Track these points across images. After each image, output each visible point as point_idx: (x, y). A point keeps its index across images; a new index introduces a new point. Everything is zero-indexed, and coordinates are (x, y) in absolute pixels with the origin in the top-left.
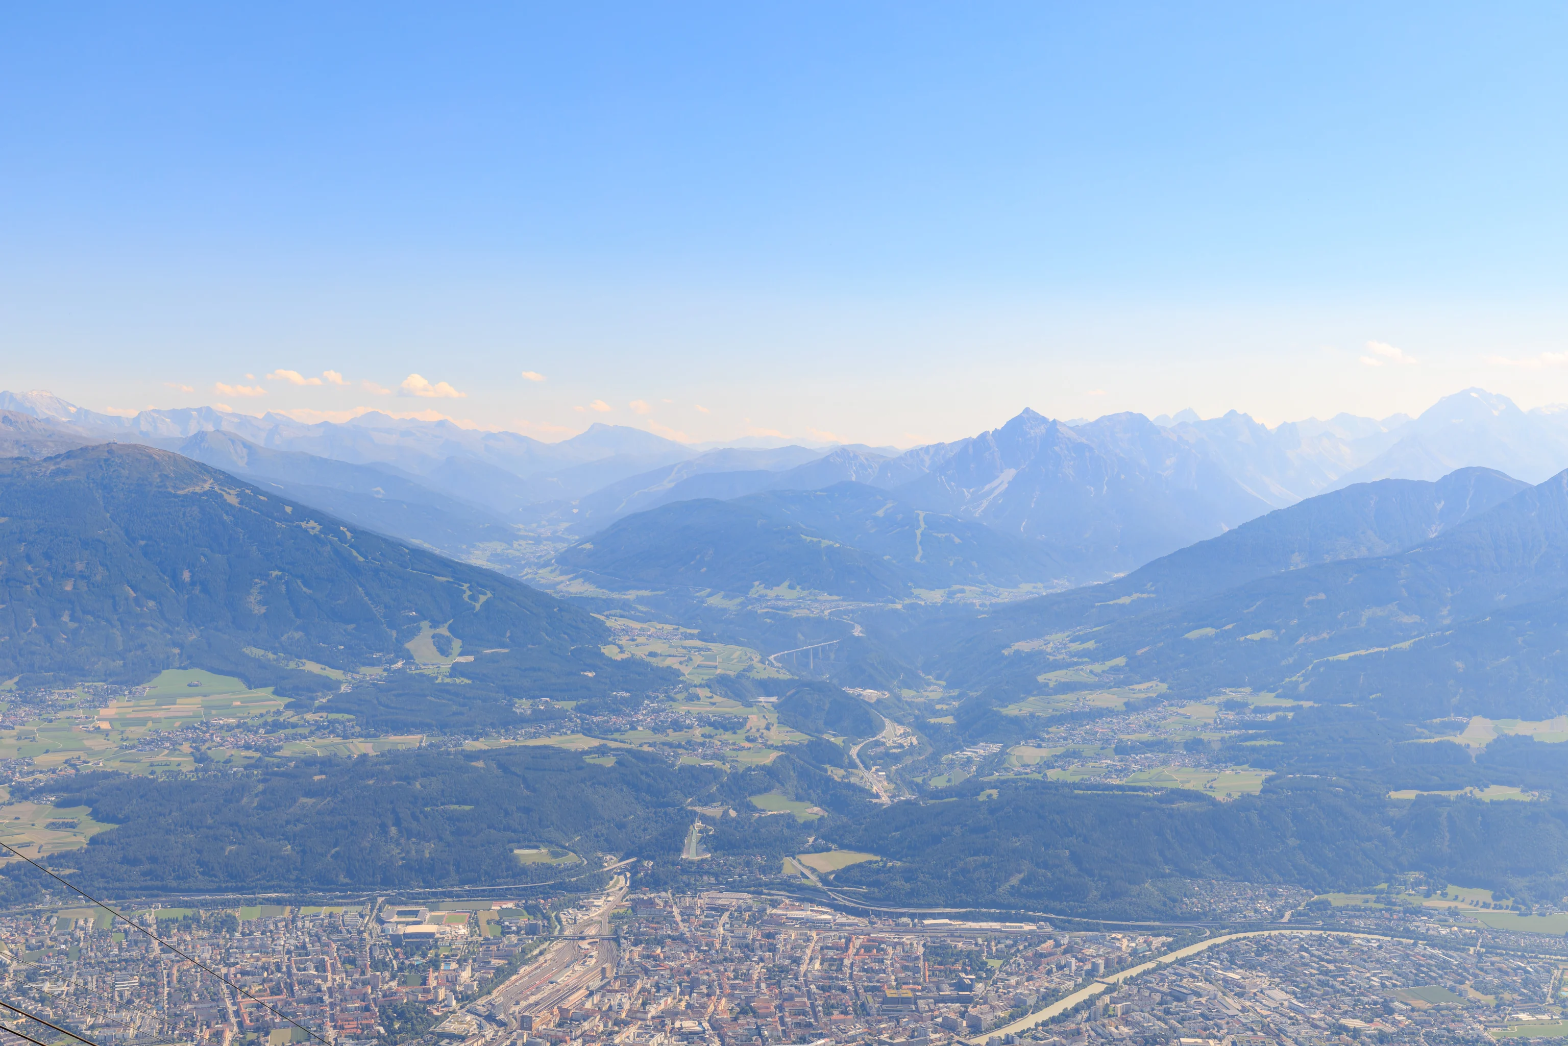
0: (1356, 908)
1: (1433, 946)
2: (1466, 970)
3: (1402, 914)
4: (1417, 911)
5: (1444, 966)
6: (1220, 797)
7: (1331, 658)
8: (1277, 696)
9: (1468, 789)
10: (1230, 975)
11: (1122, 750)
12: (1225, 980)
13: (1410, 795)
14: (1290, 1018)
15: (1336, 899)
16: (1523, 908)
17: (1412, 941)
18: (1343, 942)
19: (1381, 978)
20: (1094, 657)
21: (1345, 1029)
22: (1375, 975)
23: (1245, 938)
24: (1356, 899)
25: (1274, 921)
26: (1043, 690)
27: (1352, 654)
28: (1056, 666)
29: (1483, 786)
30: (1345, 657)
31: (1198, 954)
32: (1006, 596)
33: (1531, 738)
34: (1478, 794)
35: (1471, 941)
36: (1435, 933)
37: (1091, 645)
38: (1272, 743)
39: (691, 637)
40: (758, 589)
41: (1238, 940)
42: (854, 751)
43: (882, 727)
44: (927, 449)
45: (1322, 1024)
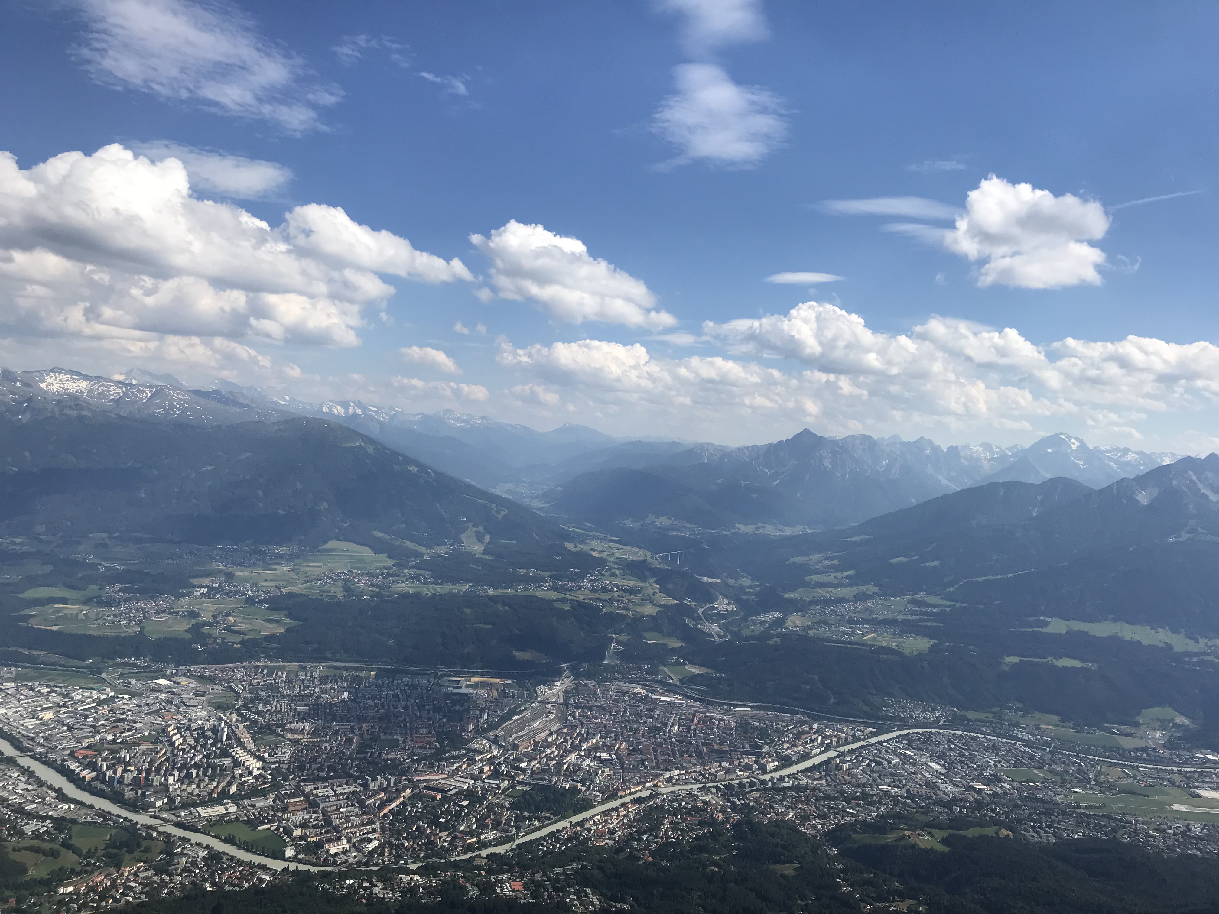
0: (983, 721)
1: (1025, 746)
2: (1043, 760)
3: (1008, 727)
4: (1017, 725)
5: (1032, 757)
6: (907, 651)
7: (973, 579)
8: (941, 599)
9: (1050, 659)
10: (908, 752)
11: (851, 621)
12: (905, 755)
13: (1016, 659)
14: (942, 779)
15: (971, 715)
16: (1079, 728)
17: (1013, 742)
18: (973, 738)
19: (995, 761)
20: (836, 568)
21: (974, 789)
22: (991, 759)
23: (917, 733)
24: (983, 716)
25: (935, 725)
26: (806, 585)
27: (986, 578)
28: (816, 572)
29: (1058, 657)
30: (981, 579)
31: (891, 739)
32: (788, 532)
33: (1087, 632)
34: (1056, 663)
35: (1048, 745)
36: (1027, 739)
37: (835, 562)
38: (937, 624)
39: (614, 541)
40: (650, 518)
41: (913, 733)
42: (700, 611)
43: (716, 599)
44: (747, 448)
45: (960, 784)
